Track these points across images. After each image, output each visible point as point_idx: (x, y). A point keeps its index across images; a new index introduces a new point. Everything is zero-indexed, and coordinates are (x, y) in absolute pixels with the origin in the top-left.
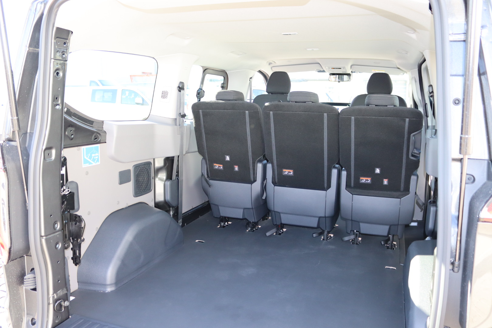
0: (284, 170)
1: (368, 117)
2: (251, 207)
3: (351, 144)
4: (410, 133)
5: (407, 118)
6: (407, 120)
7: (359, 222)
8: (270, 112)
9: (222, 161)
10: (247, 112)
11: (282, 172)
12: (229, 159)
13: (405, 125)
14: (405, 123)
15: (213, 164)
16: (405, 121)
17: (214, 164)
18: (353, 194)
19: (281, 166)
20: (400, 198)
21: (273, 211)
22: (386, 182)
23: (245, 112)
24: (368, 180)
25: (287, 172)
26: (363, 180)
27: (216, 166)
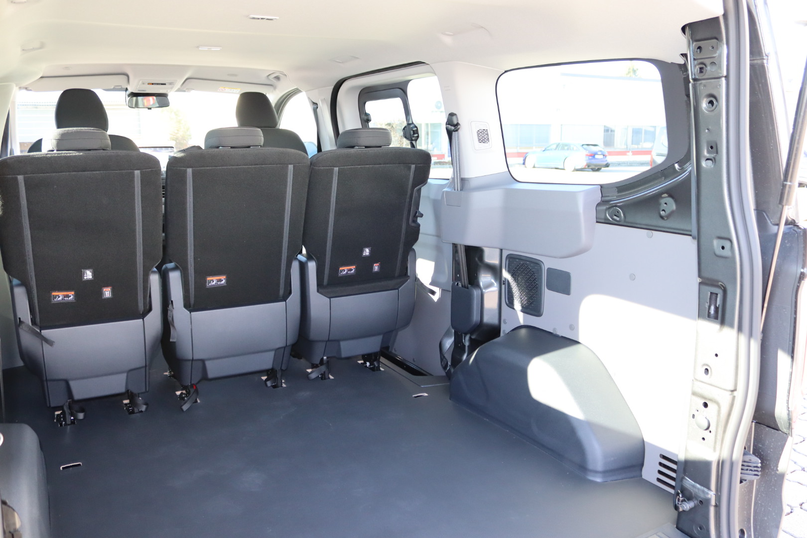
0: (209, 279)
1: (359, 166)
2: (144, 365)
3: (329, 214)
4: (414, 186)
5: (413, 164)
6: (413, 166)
7: (338, 341)
8: (186, 170)
9: (73, 282)
10: (137, 173)
11: (206, 282)
12: (91, 277)
13: (409, 175)
14: (410, 172)
15: (50, 294)
16: (410, 168)
17: (54, 294)
18: (330, 298)
19: (203, 272)
20: (398, 289)
21: (189, 360)
22: (376, 268)
23: (133, 174)
24: (351, 270)
25: (214, 281)
26: (346, 270)
27: (59, 296)
